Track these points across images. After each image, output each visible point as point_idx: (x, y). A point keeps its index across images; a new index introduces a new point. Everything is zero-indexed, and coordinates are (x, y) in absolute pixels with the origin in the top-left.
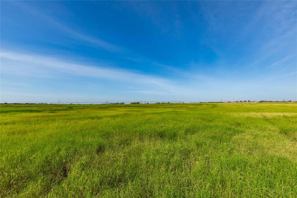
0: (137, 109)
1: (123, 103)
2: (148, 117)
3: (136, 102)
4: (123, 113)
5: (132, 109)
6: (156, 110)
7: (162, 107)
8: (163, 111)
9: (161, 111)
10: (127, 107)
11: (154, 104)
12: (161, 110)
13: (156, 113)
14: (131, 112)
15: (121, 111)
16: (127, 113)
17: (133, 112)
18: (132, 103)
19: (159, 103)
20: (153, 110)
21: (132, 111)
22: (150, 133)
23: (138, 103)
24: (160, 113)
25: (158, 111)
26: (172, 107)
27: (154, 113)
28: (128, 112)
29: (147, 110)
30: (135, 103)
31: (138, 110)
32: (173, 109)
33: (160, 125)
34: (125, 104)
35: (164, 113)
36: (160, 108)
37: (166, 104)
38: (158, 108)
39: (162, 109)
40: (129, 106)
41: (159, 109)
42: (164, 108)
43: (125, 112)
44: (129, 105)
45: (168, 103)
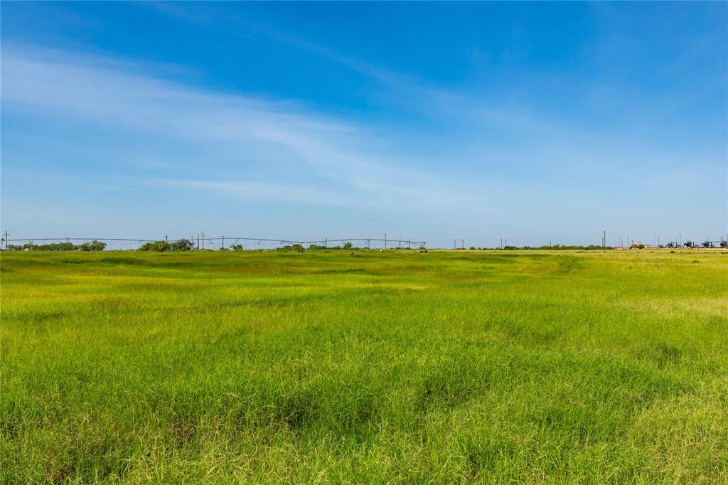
0: (177, 276)
1: (99, 247)
2: (231, 320)
3: (173, 239)
4: (92, 297)
5: (149, 280)
6: (277, 285)
7: (315, 269)
8: (316, 290)
9: (304, 291)
10: (121, 267)
11: (269, 251)
12: (302, 286)
13: (276, 301)
14: (143, 296)
15: (86, 287)
16: (120, 301)
17: (152, 295)
18: (147, 248)
19: (298, 248)
20: (265, 285)
21: (148, 287)
22: (239, 405)
23: (183, 245)
24: (298, 300)
25: (290, 292)
26: (361, 271)
27: (267, 303)
28: (125, 296)
29: (228, 286)
30: (165, 247)
31: (181, 282)
32: (368, 282)
33: (296, 364)
34: (107, 249)
35: (320, 297)
36: (301, 273)
37: (333, 253)
38: (288, 273)
39: (312, 276)
40: (129, 262)
41: (298, 279)
42: (324, 272)
43: (104, 296)
44: (133, 256)
45: (344, 248)
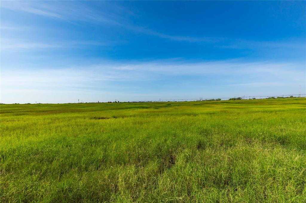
0: (239, 105)
1: (220, 100)
2: (254, 116)
3: (236, 97)
4: (220, 110)
5: (230, 106)
6: (268, 107)
7: (280, 103)
8: (282, 109)
9: (277, 109)
10: (225, 104)
11: (264, 99)
13: (268, 112)
14: (231, 110)
15: (218, 108)
16: (226, 111)
17: (233, 110)
18: (230, 99)
19: (273, 98)
20: (264, 107)
21: (232, 108)
22: (263, 136)
23: (239, 99)
24: (276, 111)
25: (272, 109)
26: (298, 103)
27: (264, 112)
28: (227, 110)
29: (253, 108)
30: (235, 99)
31: (240, 107)
32: (302, 107)
33: (279, 128)
34: (221, 100)
35: (284, 111)
36: (275, 104)
37: (286, 99)
38: (271, 104)
39: (280, 105)
40: (227, 103)
41: (275, 106)
42: (284, 104)
43: (223, 110)
44: (228, 101)
45: (290, 97)
